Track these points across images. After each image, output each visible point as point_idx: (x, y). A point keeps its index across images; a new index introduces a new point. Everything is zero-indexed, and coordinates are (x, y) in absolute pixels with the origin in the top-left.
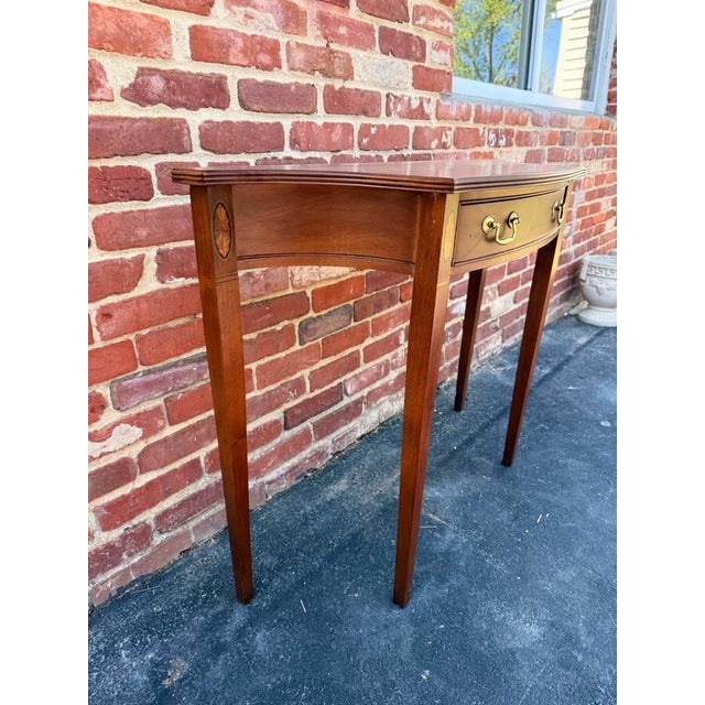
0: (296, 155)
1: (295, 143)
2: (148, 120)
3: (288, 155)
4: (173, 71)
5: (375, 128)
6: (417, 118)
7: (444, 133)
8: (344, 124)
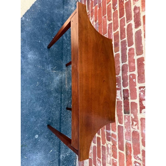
0: (128, 51)
1: (130, 50)
2: (131, 12)
3: (127, 48)
4: (140, 13)
5: (135, 81)
6: (140, 105)
7: (136, 123)
8: (135, 67)
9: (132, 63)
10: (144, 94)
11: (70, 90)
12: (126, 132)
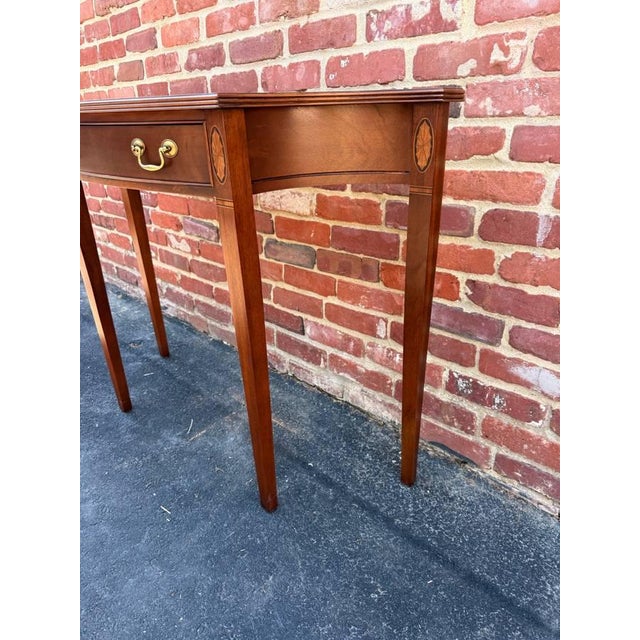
2: (191, 79)
4: (201, 48)
5: (347, 60)
6: (425, 32)
7: (496, 46)
8: (308, 62)
9: (297, 75)
10: (387, 15)
11: (321, 430)
12: (542, 107)
